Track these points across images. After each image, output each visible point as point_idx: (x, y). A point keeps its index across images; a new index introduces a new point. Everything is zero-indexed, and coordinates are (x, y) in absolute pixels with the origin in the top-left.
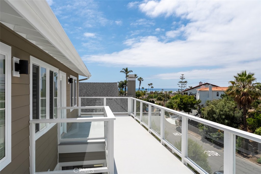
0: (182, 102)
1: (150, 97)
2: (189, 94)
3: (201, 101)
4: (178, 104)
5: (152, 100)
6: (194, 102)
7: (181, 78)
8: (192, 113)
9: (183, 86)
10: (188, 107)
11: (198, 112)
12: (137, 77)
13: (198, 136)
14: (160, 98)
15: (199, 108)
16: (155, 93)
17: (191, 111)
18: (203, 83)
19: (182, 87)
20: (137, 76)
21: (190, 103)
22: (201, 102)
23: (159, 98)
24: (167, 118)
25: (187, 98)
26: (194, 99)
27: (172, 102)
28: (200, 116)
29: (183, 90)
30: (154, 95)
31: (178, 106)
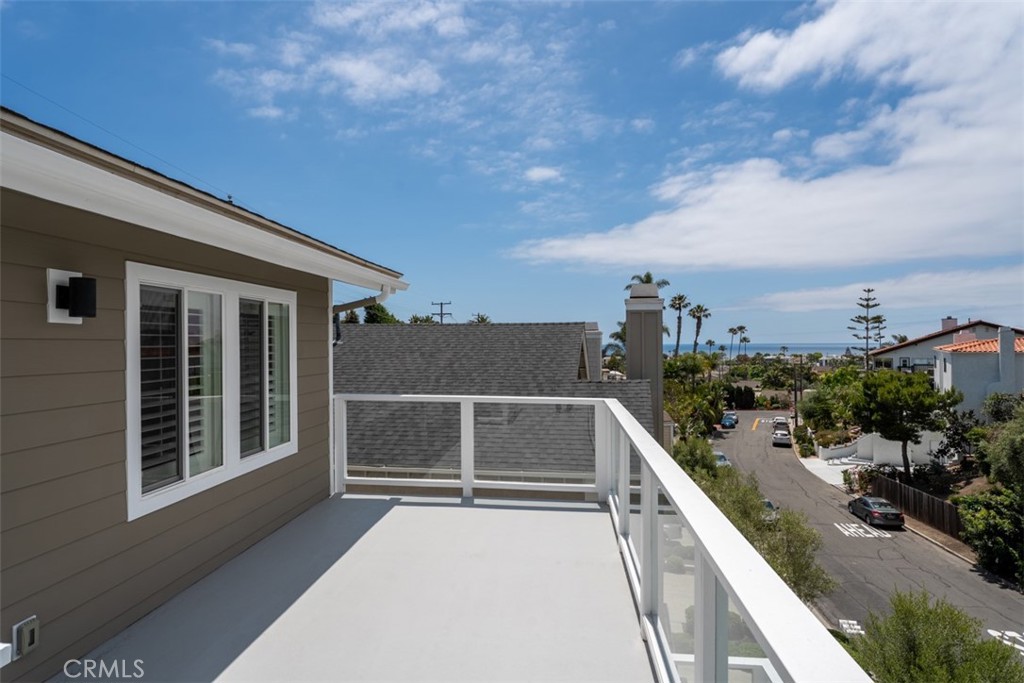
0: (872, 397)
1: (738, 375)
2: (896, 363)
3: (961, 395)
4: (856, 406)
5: (746, 387)
6: (928, 401)
7: (861, 305)
8: (917, 443)
9: (872, 333)
10: (902, 419)
11: (946, 441)
12: (685, 307)
13: (959, 551)
14: (776, 377)
15: (953, 423)
16: (754, 359)
17: (917, 437)
18: (961, 323)
19: (867, 338)
20: (687, 301)
21: (911, 402)
22: (962, 400)
23: (769, 377)
24: (804, 456)
25: (897, 383)
26: (927, 385)
27: (828, 397)
28: (956, 458)
29: (871, 349)
30: (750, 370)
31: (855, 414)
